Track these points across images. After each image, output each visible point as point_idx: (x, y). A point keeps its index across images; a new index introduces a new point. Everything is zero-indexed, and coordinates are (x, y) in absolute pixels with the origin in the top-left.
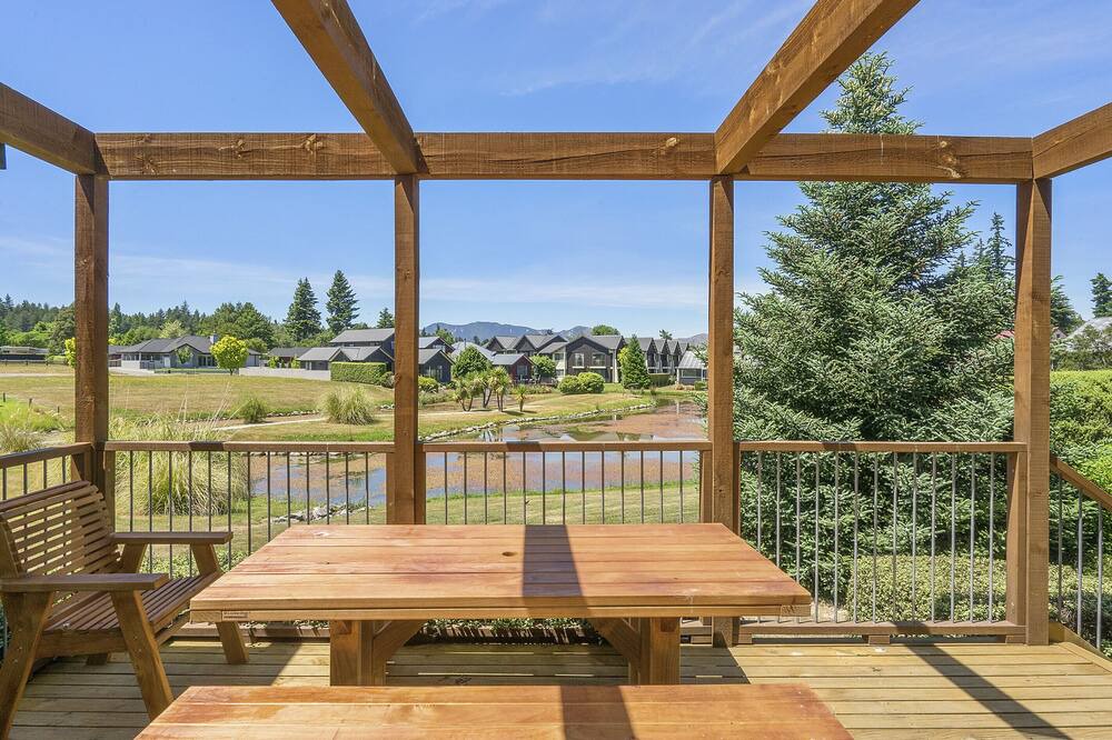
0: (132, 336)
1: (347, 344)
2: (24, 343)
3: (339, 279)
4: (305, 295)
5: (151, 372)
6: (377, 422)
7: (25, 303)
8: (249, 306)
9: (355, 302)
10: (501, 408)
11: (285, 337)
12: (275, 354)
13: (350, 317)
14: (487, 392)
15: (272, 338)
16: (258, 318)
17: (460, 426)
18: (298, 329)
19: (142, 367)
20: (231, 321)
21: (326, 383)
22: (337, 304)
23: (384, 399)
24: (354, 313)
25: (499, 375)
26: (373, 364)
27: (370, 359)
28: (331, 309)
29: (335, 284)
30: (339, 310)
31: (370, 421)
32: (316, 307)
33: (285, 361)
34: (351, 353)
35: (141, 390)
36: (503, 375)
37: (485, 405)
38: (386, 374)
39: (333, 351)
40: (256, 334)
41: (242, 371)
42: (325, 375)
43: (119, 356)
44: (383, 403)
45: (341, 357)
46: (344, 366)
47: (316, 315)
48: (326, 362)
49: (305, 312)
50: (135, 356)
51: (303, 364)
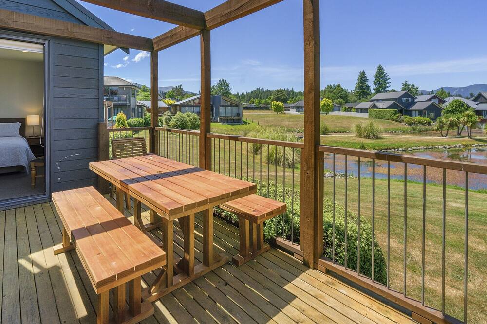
0: (295, 100)
1: (378, 100)
2: (264, 103)
3: (380, 69)
4: (363, 78)
5: (299, 113)
6: (381, 138)
7: (267, 90)
8: (339, 85)
9: (389, 79)
10: (470, 137)
11: (354, 98)
12: (347, 106)
13: (386, 87)
14: (461, 126)
15: (348, 99)
16: (342, 90)
17: (434, 144)
18: (359, 94)
19: (296, 111)
20: (331, 92)
21: (366, 119)
22: (379, 81)
23: (395, 127)
24: (388, 85)
25: (468, 116)
26: (391, 110)
27: (389, 107)
28: (375, 84)
29: (378, 72)
30: (380, 84)
31: (377, 138)
32: (368, 83)
33: (349, 109)
34: (380, 105)
35: (291, 120)
36: (472, 116)
37: (459, 134)
38: (397, 115)
39: (371, 103)
40: (341, 97)
41: (331, 113)
42: (366, 115)
43: (289, 107)
44: (394, 129)
45: (374, 106)
46: (375, 111)
47: (368, 87)
48: (368, 109)
49: (363, 86)
50: (294, 107)
51: (357, 110)
